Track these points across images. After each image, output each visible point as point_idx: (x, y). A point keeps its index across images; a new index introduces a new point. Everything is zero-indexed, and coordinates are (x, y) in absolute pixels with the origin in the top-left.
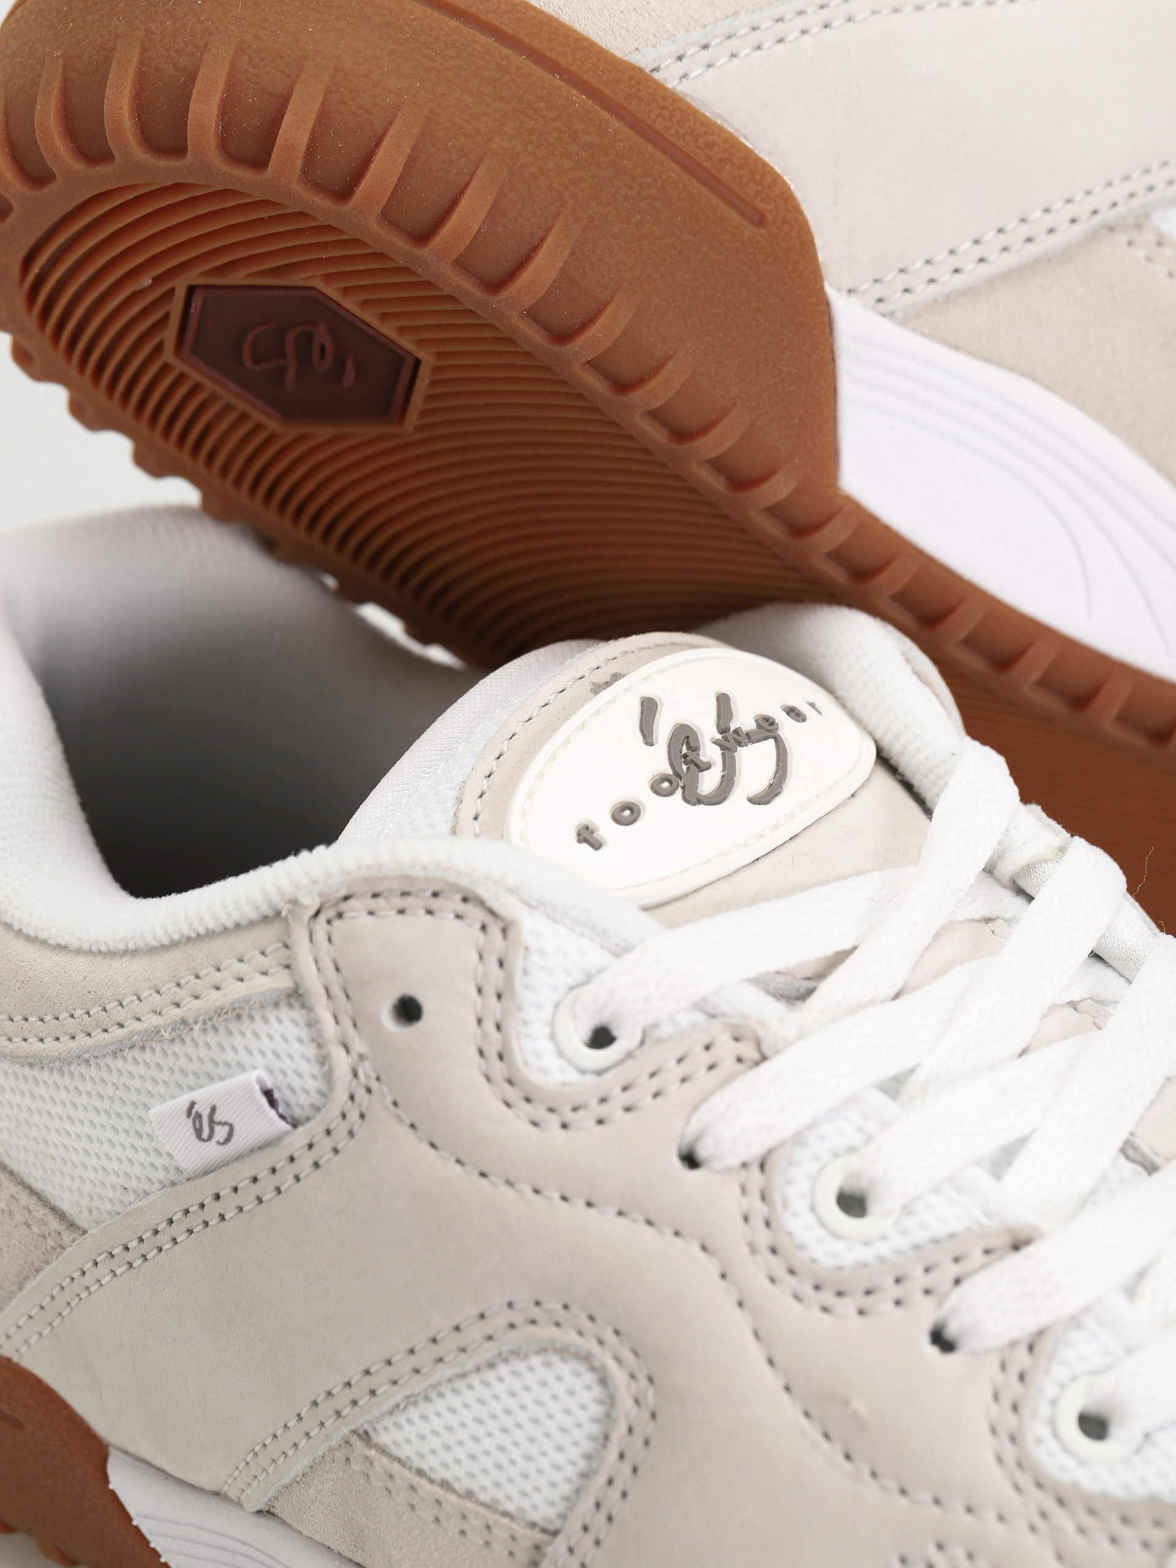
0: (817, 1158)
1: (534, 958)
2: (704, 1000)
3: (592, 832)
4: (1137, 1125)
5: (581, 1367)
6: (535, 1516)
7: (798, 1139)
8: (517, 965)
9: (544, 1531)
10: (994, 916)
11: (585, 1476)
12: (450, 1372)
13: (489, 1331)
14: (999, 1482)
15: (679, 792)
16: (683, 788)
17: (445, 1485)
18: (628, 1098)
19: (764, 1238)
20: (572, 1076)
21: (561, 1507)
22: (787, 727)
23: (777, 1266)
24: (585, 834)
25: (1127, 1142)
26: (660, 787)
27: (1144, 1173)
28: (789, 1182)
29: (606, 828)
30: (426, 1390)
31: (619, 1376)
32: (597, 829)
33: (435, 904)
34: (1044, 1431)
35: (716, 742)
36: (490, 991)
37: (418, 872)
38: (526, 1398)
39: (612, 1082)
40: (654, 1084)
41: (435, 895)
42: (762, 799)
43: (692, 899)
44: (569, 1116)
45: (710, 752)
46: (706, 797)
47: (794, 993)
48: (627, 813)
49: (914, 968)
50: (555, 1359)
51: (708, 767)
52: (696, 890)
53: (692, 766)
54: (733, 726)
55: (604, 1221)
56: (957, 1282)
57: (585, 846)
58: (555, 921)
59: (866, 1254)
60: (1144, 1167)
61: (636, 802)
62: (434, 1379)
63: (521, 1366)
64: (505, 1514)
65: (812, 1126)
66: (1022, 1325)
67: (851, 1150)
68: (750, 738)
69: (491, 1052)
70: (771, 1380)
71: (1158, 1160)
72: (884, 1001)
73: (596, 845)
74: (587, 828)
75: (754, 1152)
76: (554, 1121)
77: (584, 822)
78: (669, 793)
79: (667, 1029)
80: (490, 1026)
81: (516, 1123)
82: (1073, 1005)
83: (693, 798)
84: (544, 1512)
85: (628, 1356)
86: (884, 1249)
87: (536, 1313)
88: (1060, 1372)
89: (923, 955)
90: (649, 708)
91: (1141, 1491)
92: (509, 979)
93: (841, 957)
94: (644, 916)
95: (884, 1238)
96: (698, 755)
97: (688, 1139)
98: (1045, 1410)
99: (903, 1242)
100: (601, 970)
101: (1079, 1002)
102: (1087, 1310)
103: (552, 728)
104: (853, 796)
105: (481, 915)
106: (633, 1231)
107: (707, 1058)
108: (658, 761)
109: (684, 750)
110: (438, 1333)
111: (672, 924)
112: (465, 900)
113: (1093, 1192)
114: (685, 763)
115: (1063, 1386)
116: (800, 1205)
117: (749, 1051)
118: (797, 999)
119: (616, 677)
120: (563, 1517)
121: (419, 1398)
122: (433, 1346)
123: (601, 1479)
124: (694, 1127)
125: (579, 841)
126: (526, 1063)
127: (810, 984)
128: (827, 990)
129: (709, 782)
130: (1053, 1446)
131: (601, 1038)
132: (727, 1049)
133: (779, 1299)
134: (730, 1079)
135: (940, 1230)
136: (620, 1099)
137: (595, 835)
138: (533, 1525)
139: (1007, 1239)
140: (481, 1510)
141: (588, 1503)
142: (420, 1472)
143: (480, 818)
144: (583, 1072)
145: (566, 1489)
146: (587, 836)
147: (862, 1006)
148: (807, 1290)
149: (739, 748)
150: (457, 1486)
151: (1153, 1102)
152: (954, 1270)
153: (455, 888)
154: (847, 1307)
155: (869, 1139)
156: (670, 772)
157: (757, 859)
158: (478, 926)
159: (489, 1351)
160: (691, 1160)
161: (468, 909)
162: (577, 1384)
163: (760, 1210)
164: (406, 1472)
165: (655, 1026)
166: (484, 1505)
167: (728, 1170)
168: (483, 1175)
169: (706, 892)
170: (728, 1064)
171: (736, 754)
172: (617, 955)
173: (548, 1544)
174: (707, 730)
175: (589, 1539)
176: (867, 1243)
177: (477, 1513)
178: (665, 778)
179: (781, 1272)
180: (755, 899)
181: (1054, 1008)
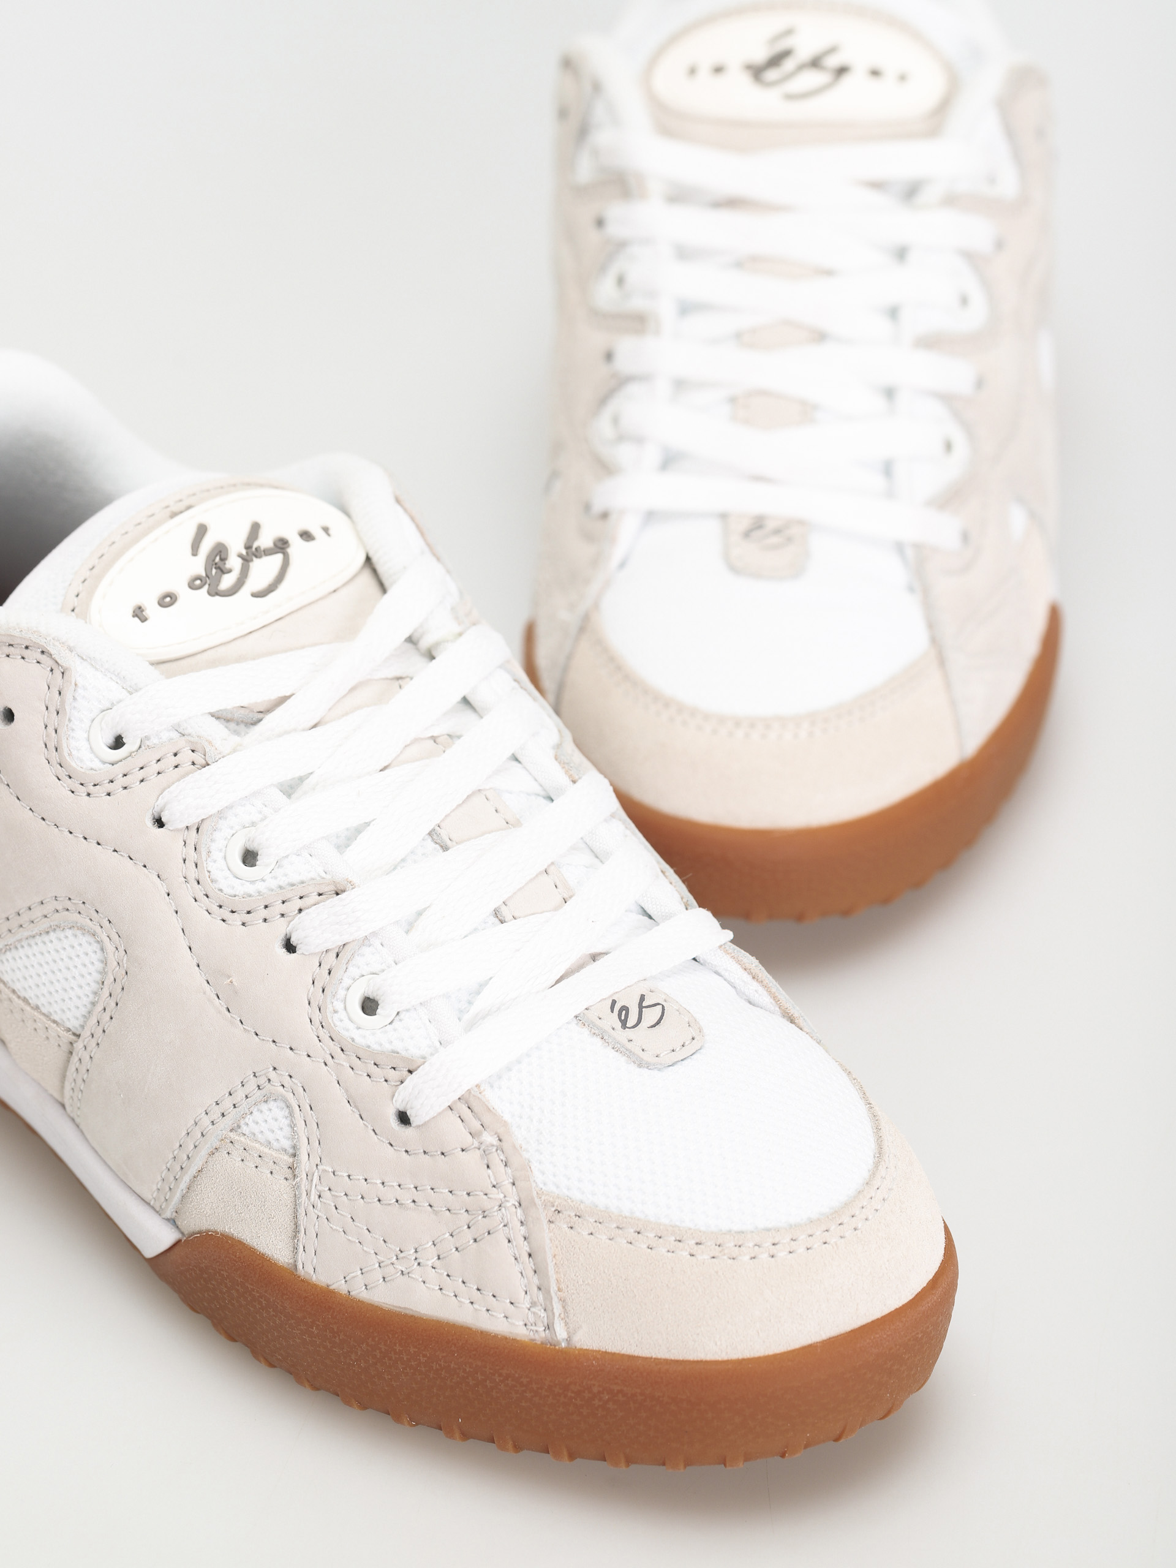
0: (232, 828)
1: (80, 691)
2: (179, 725)
3: (143, 611)
4: (443, 820)
5: (91, 940)
6: (69, 1025)
7: (221, 814)
8: (68, 694)
9: (74, 1034)
10: (404, 676)
11: (93, 1004)
12: (26, 934)
13: (45, 913)
14: (310, 1033)
15: (206, 587)
16: (209, 585)
17: (25, 1000)
18: (125, 781)
19: (192, 873)
20: (97, 764)
21: (81, 1021)
22: (297, 546)
23: (199, 892)
24: (138, 612)
25: (434, 830)
26: (194, 584)
27: (441, 851)
28: (212, 840)
29: (152, 609)
30: (15, 942)
31: (110, 947)
32: (146, 609)
33: (26, 653)
34: (339, 1006)
35: (240, 556)
36: (52, 709)
37: (16, 633)
38: (64, 955)
39: (119, 769)
40: (141, 774)
41: (27, 647)
42: (258, 595)
43: (199, 656)
44: (92, 789)
45: (234, 563)
46: (224, 591)
47: (249, 721)
48: (168, 599)
49: (330, 709)
50: (79, 933)
51: (230, 571)
52: (203, 651)
53: (219, 571)
54: (255, 545)
55: (104, 855)
56: (300, 910)
57: (136, 619)
58: (97, 669)
59: (251, 889)
60: (442, 847)
61: (176, 593)
62: (18, 937)
63: (61, 935)
64: (55, 1022)
65: (230, 807)
66: (335, 942)
67: (253, 824)
68: (268, 552)
69: (51, 746)
70: (189, 960)
71: (449, 843)
72: (304, 730)
73: (144, 620)
74: (140, 608)
75: (193, 821)
76: (82, 791)
77: (140, 604)
78: (199, 587)
79: (154, 741)
80: (51, 729)
81: (61, 790)
82: (434, 739)
83: (214, 592)
84: (74, 1024)
85: (115, 937)
86: (261, 886)
87: (68, 904)
88: (353, 971)
89: (339, 701)
90: (202, 531)
91: (388, 1047)
92: (63, 703)
93: (283, 700)
94: (152, 668)
95: (263, 880)
96: (225, 564)
97: (157, 809)
98: (341, 993)
99: (273, 884)
100: (120, 701)
101: (439, 737)
102: (374, 934)
103: (136, 541)
104: (335, 591)
105: (50, 663)
106: (120, 862)
107: (175, 761)
108: (198, 565)
109: (218, 559)
110: (20, 910)
111: (169, 675)
112: (43, 652)
113: (403, 860)
114: (215, 568)
115: (354, 980)
116: (217, 855)
117: (198, 758)
118: (252, 724)
119: (189, 507)
120: (83, 1027)
121: (11, 947)
122: (18, 917)
123: (100, 1008)
124: (160, 802)
125: (133, 616)
126: (70, 754)
127: (260, 716)
128: (269, 720)
129: (227, 581)
130: (342, 1014)
131: (118, 743)
132: (186, 756)
133: (198, 912)
134: (187, 774)
135: (296, 879)
136: (121, 781)
137: (144, 613)
138: (69, 1030)
139: (332, 888)
140: (42, 1017)
141: (93, 1021)
142: (14, 991)
143: (79, 596)
144: (104, 763)
145: (84, 1011)
146: (139, 613)
147: (287, 732)
148: (214, 908)
149: (254, 559)
150: (30, 1001)
151: (459, 806)
152: (300, 904)
153: (37, 645)
154: (236, 919)
155: (264, 818)
156: (204, 574)
157: (251, 633)
158: (49, 669)
159: (45, 924)
160: (160, 823)
161: (43, 658)
162: (89, 949)
163: (192, 856)
164: (6, 990)
165: (147, 738)
166: (44, 1014)
167: (178, 830)
168: (43, 819)
169: (209, 652)
170: (187, 766)
171: (251, 564)
172: (131, 693)
173: (76, 1042)
174: (236, 547)
175: (93, 1042)
176: (253, 882)
177: (40, 1019)
178: (199, 578)
179: (200, 896)
180: (240, 659)
181: (416, 740)
